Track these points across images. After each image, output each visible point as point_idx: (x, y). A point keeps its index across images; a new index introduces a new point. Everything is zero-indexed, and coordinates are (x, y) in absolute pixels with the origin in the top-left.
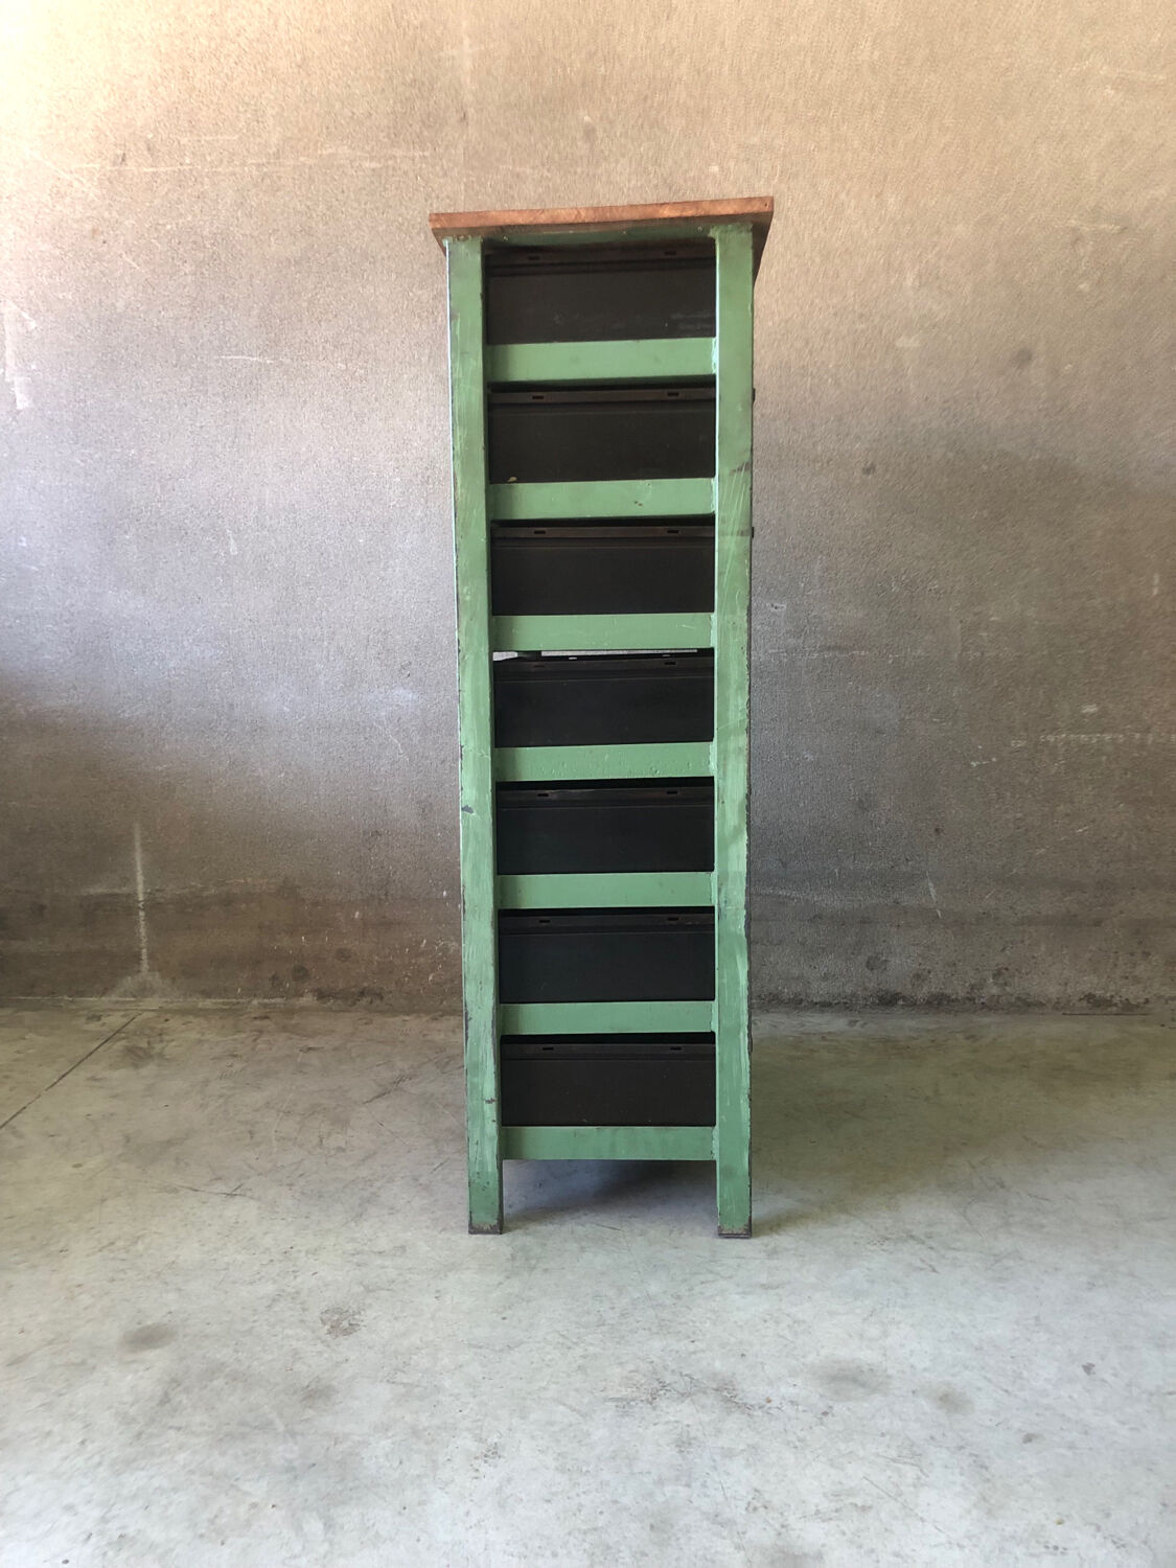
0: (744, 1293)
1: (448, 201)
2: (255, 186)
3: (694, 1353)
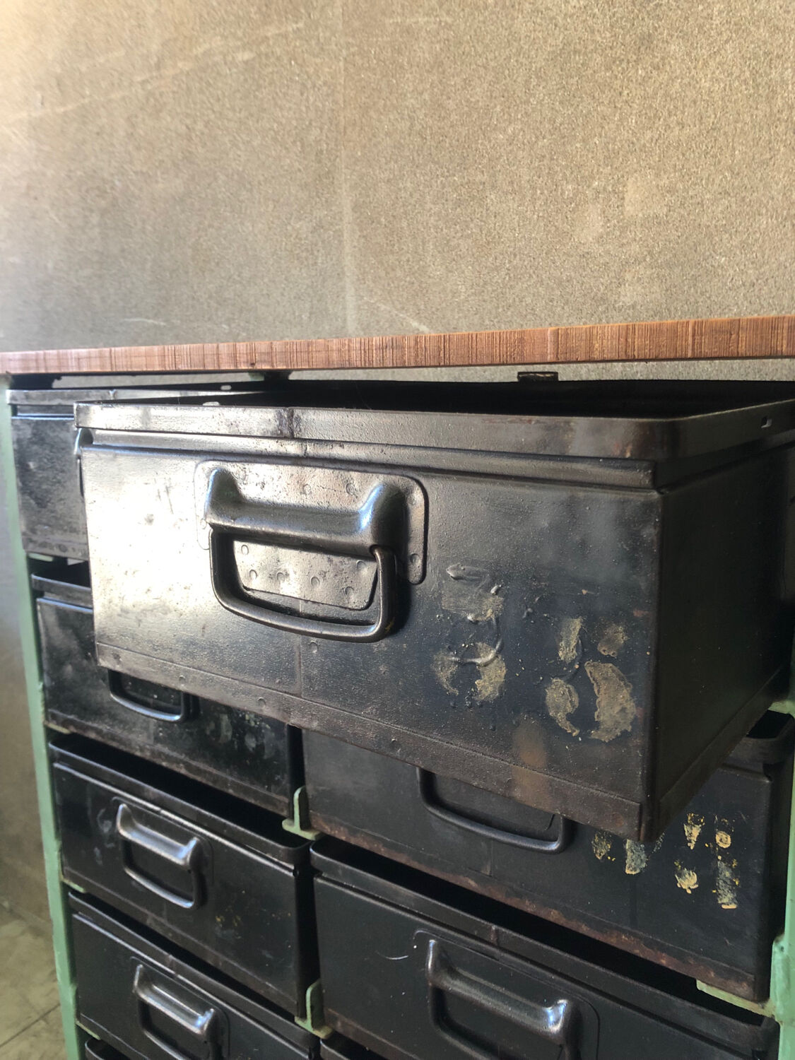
2: (142, 109)
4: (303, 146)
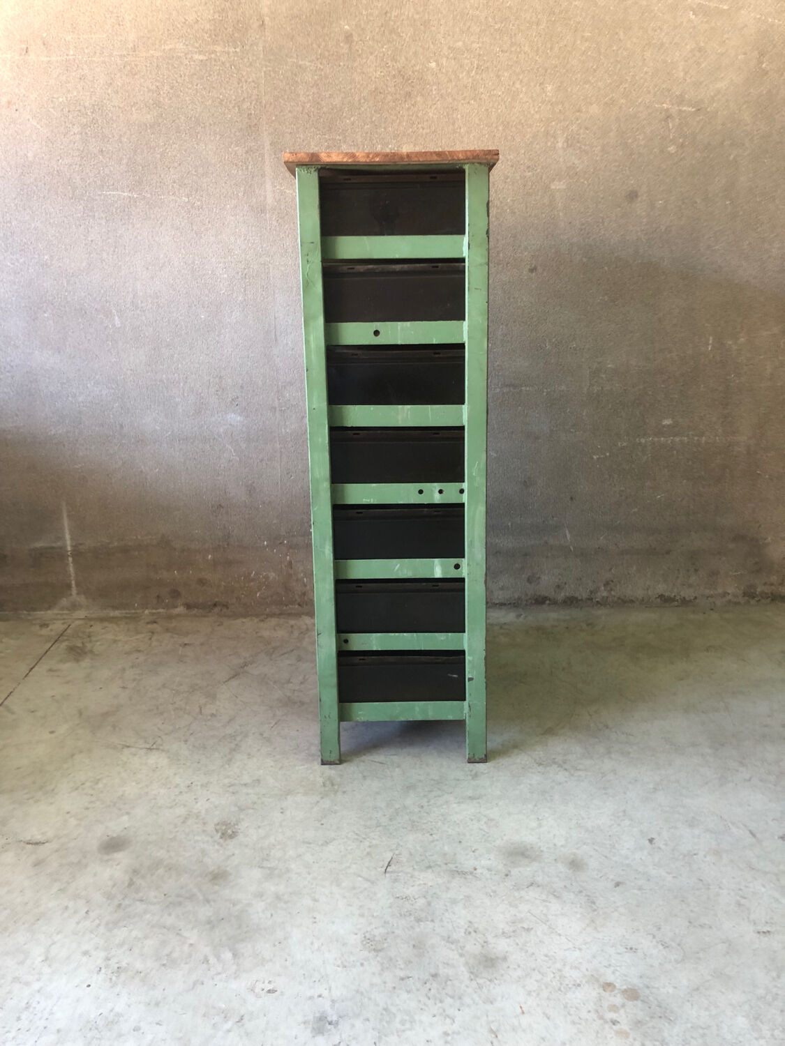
0: (459, 803)
1: (253, 84)
2: (120, 71)
3: (433, 841)
4: (239, 109)
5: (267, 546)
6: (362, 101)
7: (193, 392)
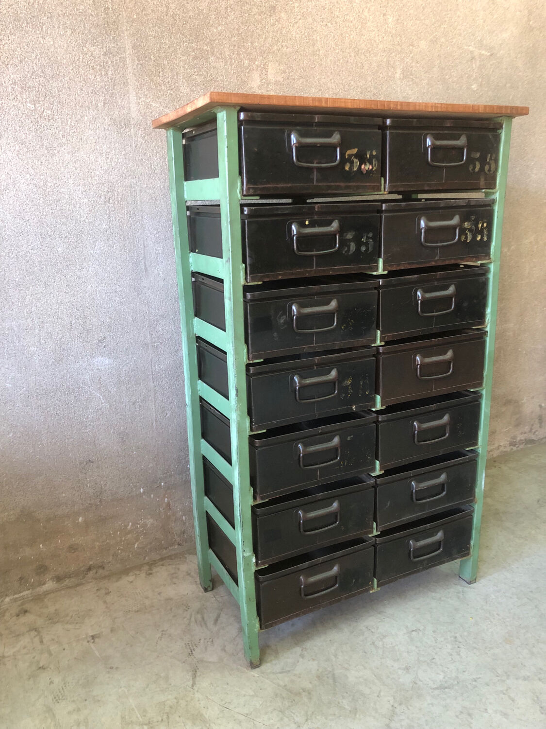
5: (144, 492)
6: (229, 10)
7: (51, 337)
